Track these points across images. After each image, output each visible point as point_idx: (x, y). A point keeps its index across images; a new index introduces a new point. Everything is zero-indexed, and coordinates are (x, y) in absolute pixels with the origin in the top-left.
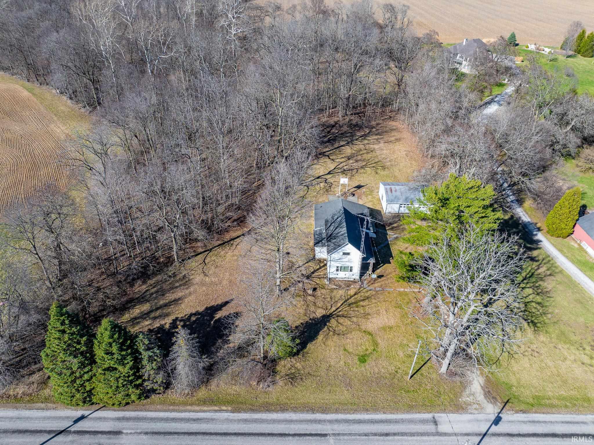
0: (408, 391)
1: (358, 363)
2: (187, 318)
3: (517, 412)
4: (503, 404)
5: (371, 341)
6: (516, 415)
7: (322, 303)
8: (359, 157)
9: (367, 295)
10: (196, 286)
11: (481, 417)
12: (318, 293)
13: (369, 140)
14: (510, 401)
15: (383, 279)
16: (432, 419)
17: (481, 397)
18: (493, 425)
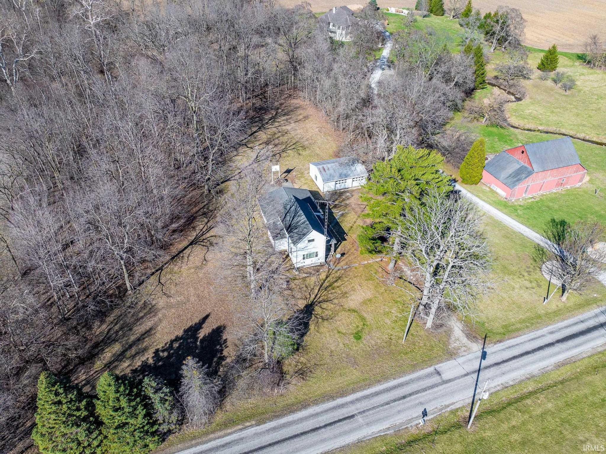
0: (407, 353)
1: (355, 341)
2: (169, 347)
3: (495, 343)
4: (483, 340)
5: (358, 317)
6: (495, 346)
7: (300, 294)
8: (277, 141)
9: (338, 275)
10: (164, 311)
11: (470, 356)
12: (292, 285)
13: (278, 122)
14: (487, 336)
15: (345, 256)
16: (435, 371)
17: (465, 340)
18: (482, 360)
